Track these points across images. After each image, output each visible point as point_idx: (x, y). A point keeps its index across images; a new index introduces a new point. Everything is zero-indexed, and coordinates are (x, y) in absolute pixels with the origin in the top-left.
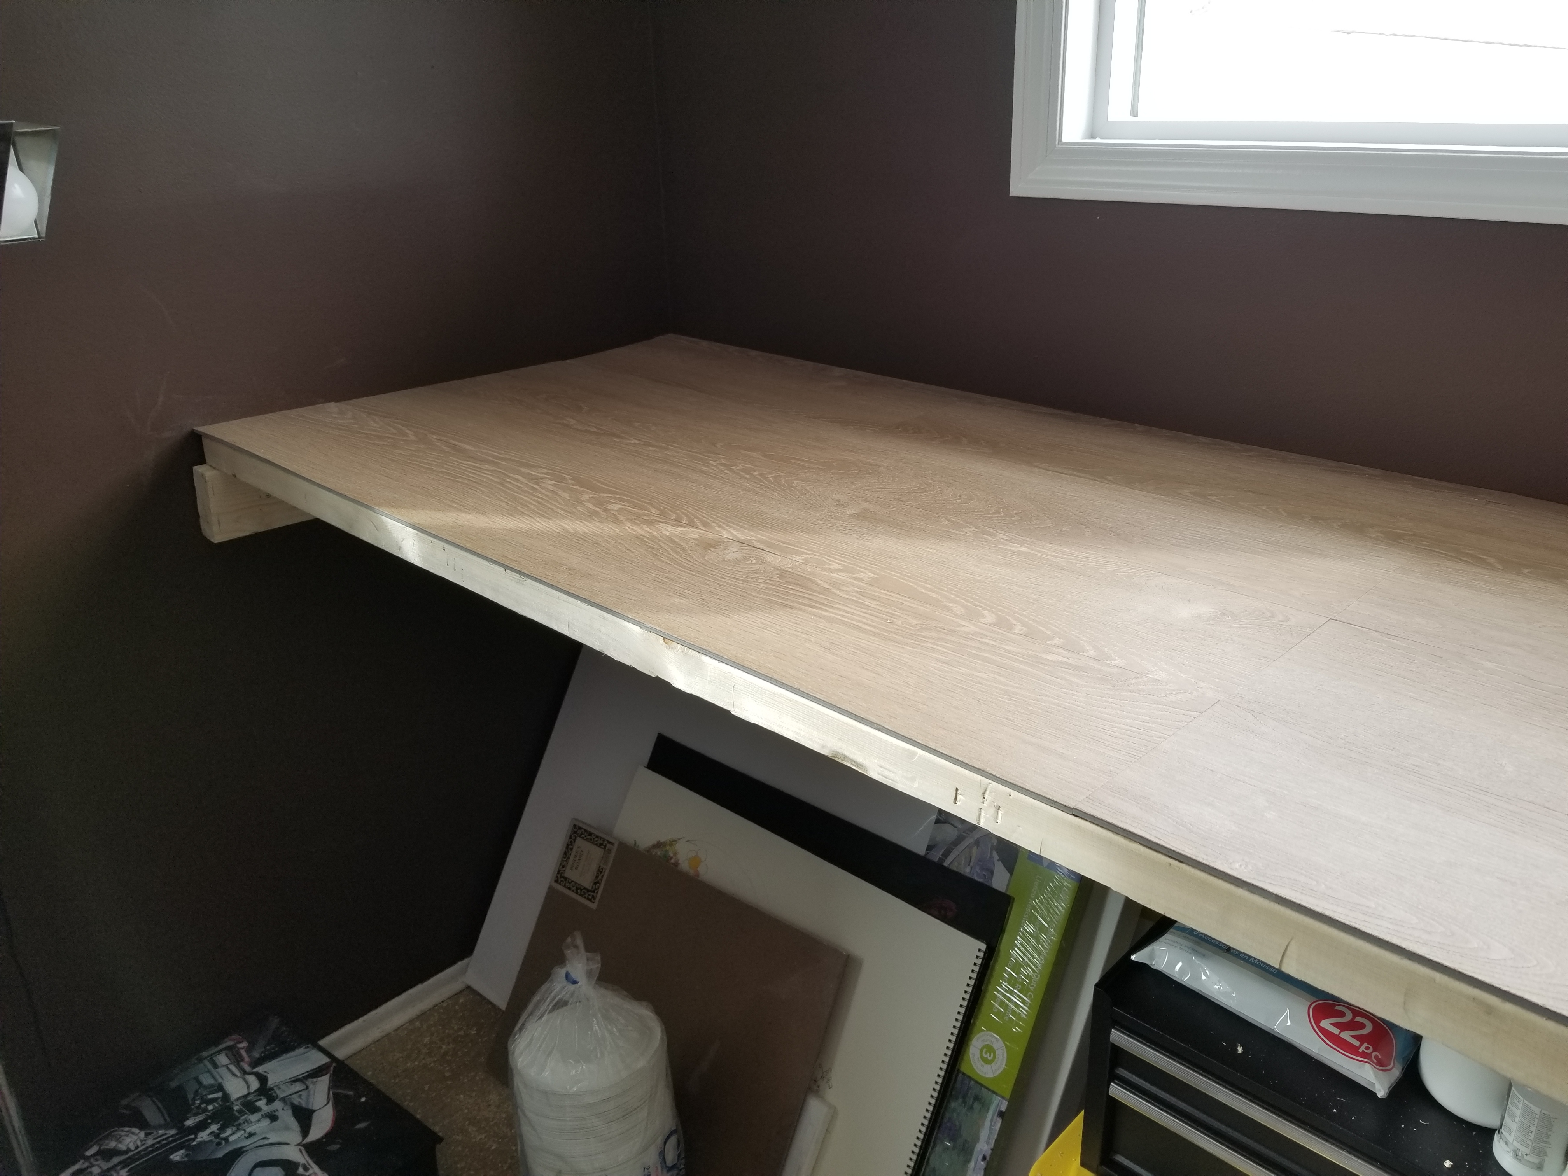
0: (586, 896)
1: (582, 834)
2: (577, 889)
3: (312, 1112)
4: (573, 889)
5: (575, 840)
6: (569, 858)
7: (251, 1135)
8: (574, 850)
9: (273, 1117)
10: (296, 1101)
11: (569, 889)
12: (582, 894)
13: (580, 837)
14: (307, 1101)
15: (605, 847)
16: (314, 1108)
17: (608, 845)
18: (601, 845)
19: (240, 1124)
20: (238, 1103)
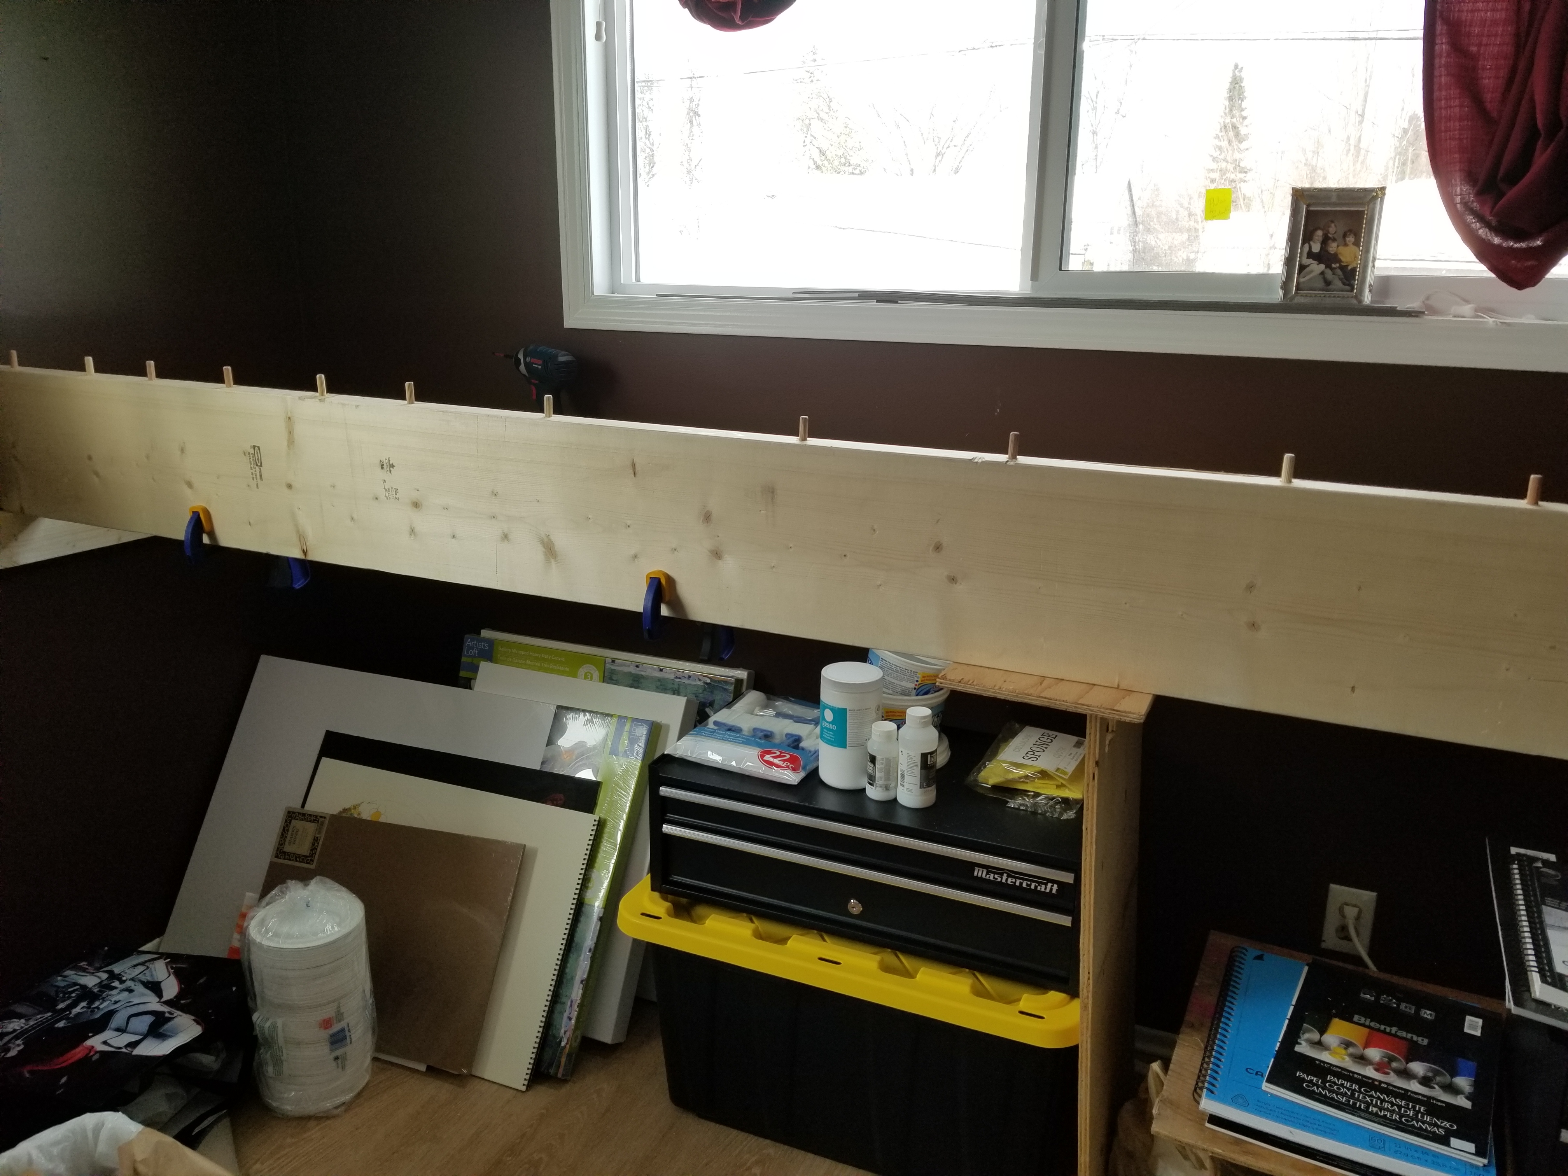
0: (305, 861)
1: (296, 817)
2: (296, 858)
3: (159, 983)
4: (292, 859)
5: (290, 822)
6: (286, 837)
7: (116, 1002)
8: (290, 831)
9: (130, 991)
10: (143, 978)
11: (290, 860)
12: (301, 860)
13: (295, 819)
14: (152, 975)
15: (318, 821)
16: (160, 980)
17: (321, 819)
18: (314, 820)
19: (104, 998)
20: (96, 987)
